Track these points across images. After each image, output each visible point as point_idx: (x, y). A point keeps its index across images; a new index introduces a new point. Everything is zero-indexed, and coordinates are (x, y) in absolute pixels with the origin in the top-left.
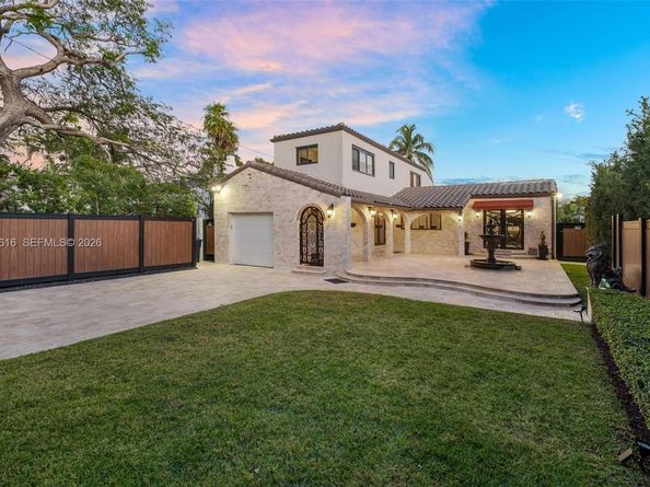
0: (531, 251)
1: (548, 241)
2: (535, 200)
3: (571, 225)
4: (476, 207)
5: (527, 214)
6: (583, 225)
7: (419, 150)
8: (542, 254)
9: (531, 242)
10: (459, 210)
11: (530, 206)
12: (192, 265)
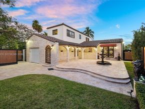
0: (116, 58)
1: (121, 55)
2: (117, 44)
3: (127, 51)
4: (101, 46)
5: (115, 48)
6: (130, 51)
7: (90, 33)
8: (119, 59)
9: (116, 55)
10: (96, 47)
11: (115, 46)
12: (17, 63)
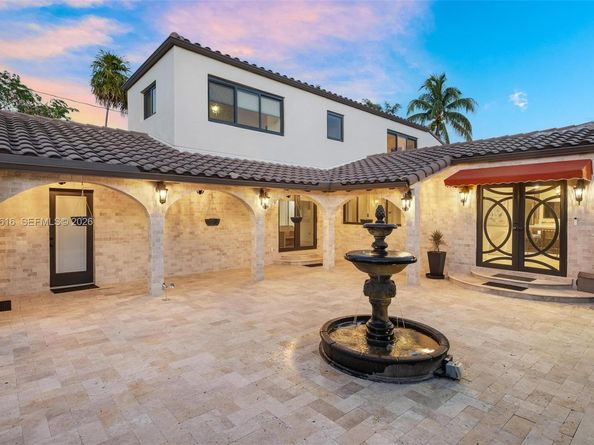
7: (452, 110)
9: (584, 259)
10: (405, 187)
